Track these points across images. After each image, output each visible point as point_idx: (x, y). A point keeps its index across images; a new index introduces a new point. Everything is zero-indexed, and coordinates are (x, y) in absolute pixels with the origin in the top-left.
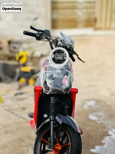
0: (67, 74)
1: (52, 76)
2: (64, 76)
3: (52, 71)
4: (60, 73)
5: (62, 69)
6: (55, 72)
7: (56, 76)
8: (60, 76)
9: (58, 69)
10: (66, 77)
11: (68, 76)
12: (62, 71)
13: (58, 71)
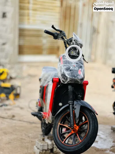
0: (81, 67)
1: (69, 68)
2: (79, 69)
3: (69, 64)
4: (75, 66)
5: (77, 63)
6: (72, 65)
7: (73, 68)
8: (76, 69)
9: (74, 63)
10: (80, 69)
11: (82, 69)
12: (77, 64)
13: (74, 65)
